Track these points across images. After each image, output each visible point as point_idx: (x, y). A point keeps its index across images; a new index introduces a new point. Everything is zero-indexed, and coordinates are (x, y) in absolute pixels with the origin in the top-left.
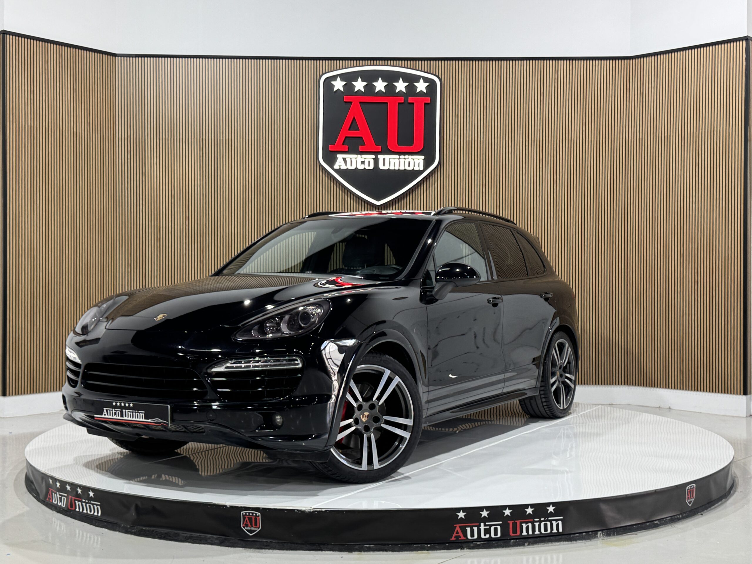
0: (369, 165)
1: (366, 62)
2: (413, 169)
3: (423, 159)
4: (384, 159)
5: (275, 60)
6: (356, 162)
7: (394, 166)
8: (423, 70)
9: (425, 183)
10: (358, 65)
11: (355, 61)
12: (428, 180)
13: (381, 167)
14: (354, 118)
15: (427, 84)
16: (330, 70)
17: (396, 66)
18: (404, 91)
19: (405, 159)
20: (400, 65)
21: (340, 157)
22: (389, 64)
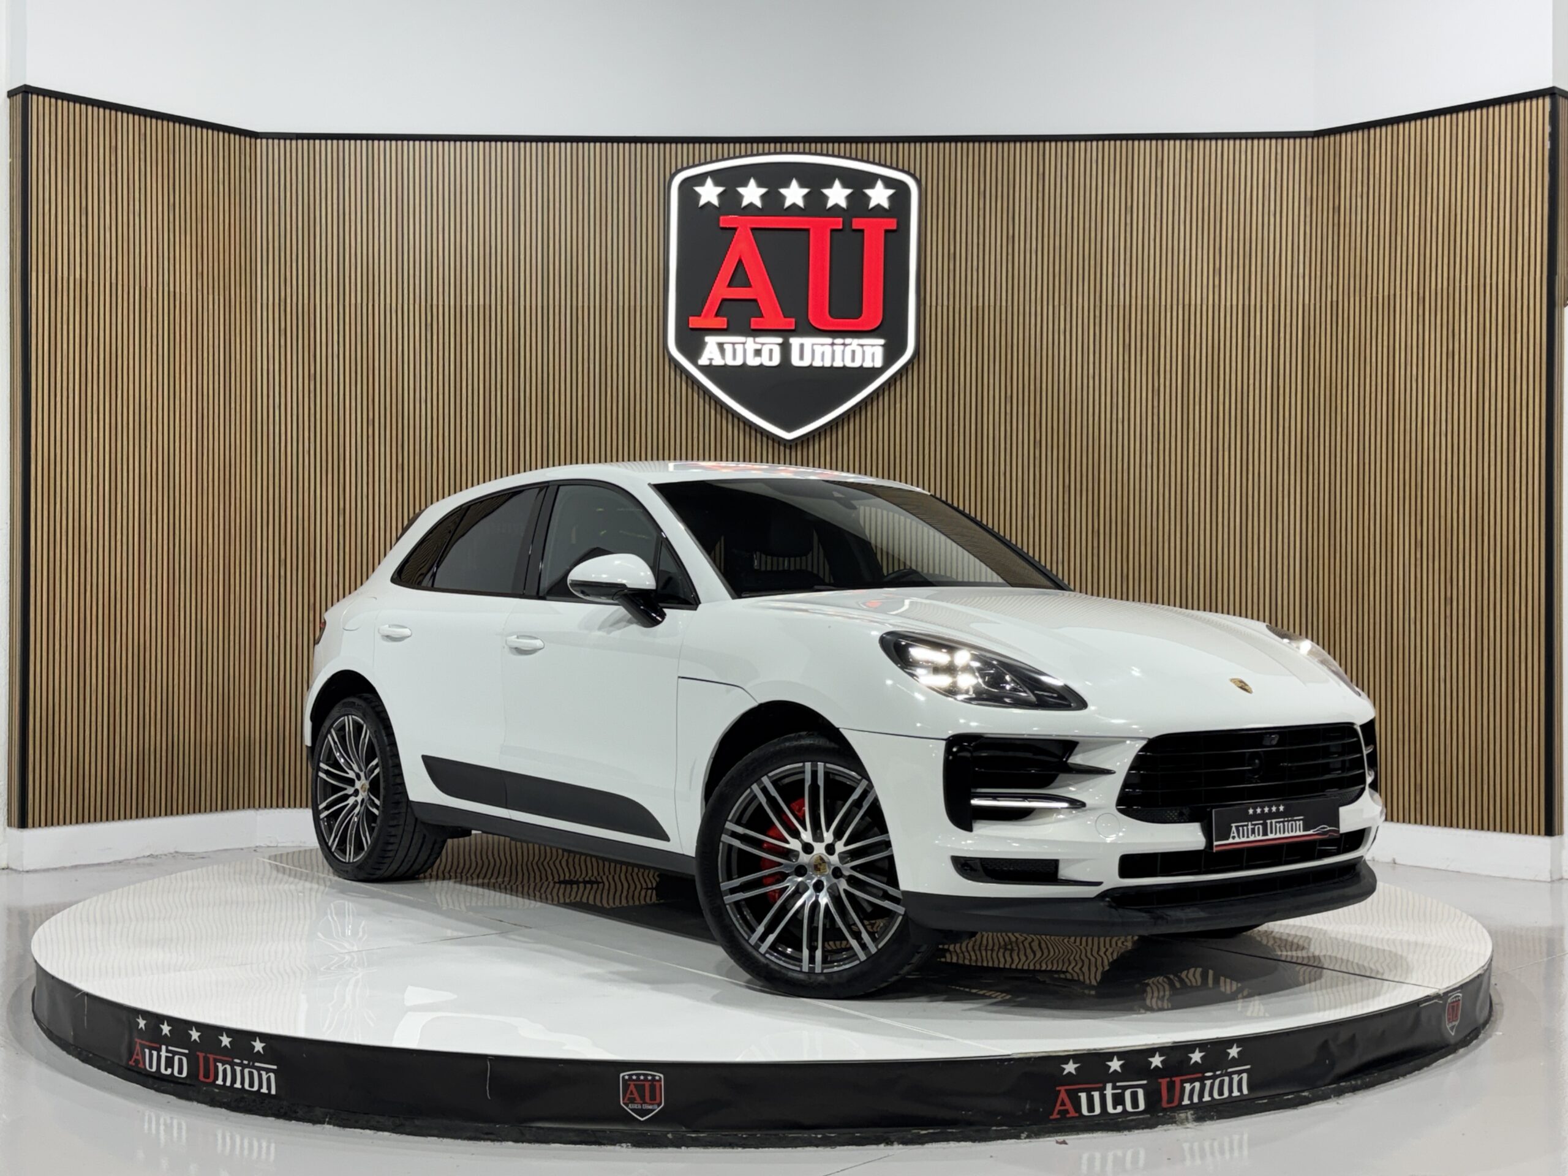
0: (771, 359)
1: (766, 145)
2: (861, 367)
3: (883, 346)
4: (802, 346)
5: (580, 144)
6: (745, 351)
7: (823, 360)
8: (883, 162)
9: (886, 393)
10: (749, 152)
11: (743, 145)
12: (892, 388)
13: (796, 361)
14: (740, 261)
15: (891, 192)
16: (691, 164)
17: (827, 155)
18: (843, 204)
19: (844, 344)
20: (836, 153)
21: (711, 341)
22: (813, 150)
